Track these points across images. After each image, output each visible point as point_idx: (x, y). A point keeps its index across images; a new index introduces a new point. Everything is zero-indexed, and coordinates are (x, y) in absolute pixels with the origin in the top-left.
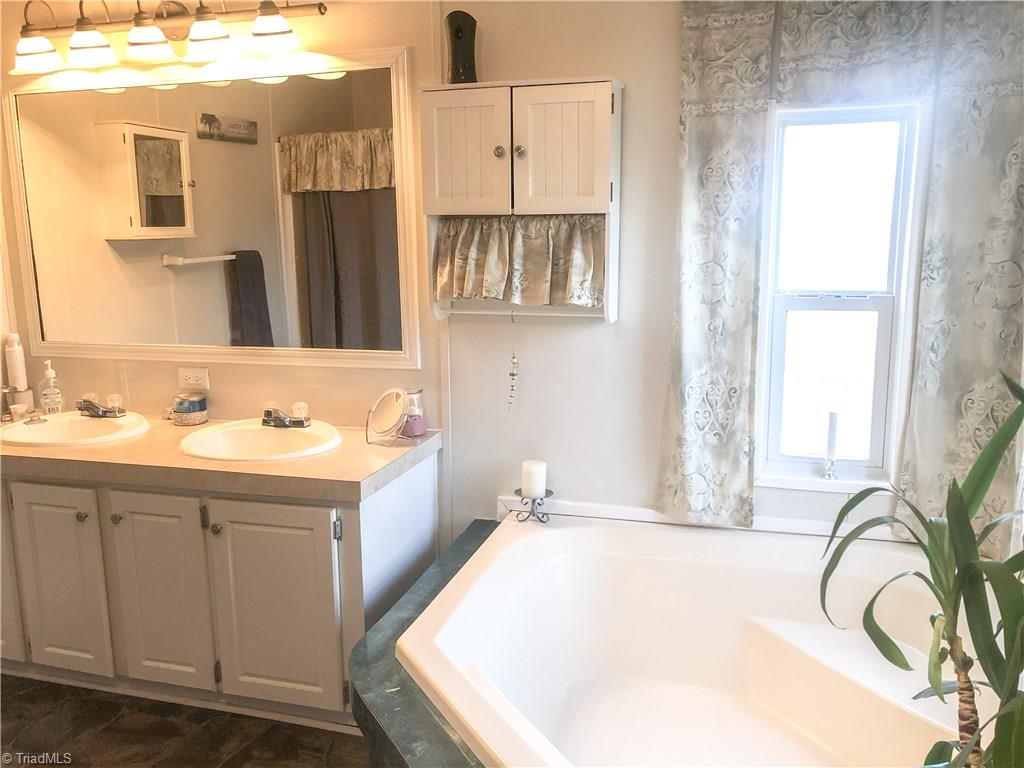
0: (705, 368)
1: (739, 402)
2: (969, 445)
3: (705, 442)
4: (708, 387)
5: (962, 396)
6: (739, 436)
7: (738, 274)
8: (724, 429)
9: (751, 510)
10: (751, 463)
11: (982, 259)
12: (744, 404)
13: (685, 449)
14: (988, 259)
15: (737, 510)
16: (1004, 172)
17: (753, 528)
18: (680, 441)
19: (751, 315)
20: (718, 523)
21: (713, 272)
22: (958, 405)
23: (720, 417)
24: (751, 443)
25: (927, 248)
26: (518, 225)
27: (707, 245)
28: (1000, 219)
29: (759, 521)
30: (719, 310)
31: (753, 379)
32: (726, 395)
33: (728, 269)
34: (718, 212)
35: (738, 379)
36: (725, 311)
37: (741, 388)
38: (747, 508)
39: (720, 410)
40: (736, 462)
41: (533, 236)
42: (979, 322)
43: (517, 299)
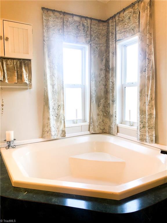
0: (52, 101)
1: (61, 108)
2: (101, 112)
3: (54, 119)
4: (53, 105)
5: (99, 103)
6: (61, 116)
7: (58, 79)
8: (57, 115)
9: (65, 133)
10: (64, 122)
11: (100, 76)
12: (62, 108)
13: (50, 121)
14: (101, 76)
15: (62, 134)
16: (103, 61)
17: (66, 137)
18: (49, 119)
19: (62, 88)
20: (58, 138)
21: (53, 78)
22: (98, 105)
23: (56, 112)
24: (64, 117)
25: (91, 74)
26: (4, 61)
27: (51, 71)
28: (103, 69)
29: (67, 135)
30: (55, 87)
31: (63, 102)
32: (57, 107)
33: (56, 77)
34: (53, 64)
35: (60, 103)
36: (56, 87)
37: (61, 105)
38: (64, 132)
39: (56, 110)
40: (61, 122)
41: (9, 64)
42: (101, 88)
43: (7, 81)
